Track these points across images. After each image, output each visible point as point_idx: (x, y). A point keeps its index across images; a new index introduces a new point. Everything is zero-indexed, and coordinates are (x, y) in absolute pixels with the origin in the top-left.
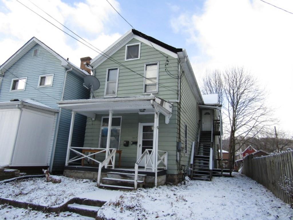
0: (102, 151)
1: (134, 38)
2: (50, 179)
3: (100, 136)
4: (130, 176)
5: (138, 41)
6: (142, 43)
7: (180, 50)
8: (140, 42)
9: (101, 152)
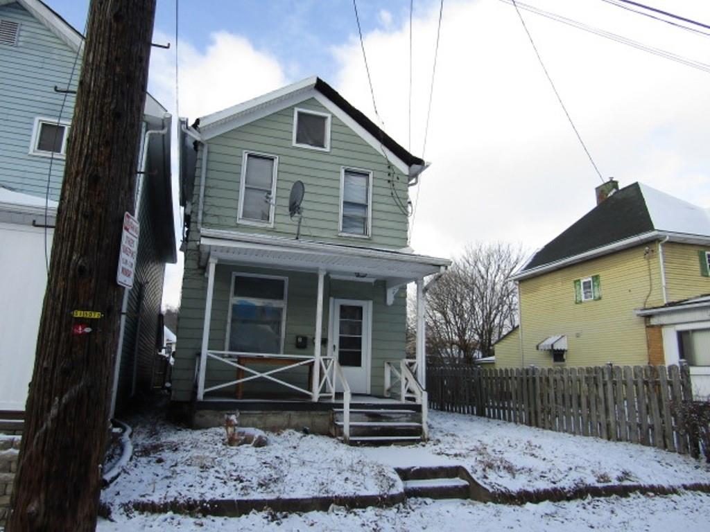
0: (304, 362)
1: (313, 98)
2: (243, 438)
3: (229, 320)
4: (388, 415)
5: (325, 108)
6: (333, 116)
7: (419, 162)
8: (329, 112)
9: (301, 363)
